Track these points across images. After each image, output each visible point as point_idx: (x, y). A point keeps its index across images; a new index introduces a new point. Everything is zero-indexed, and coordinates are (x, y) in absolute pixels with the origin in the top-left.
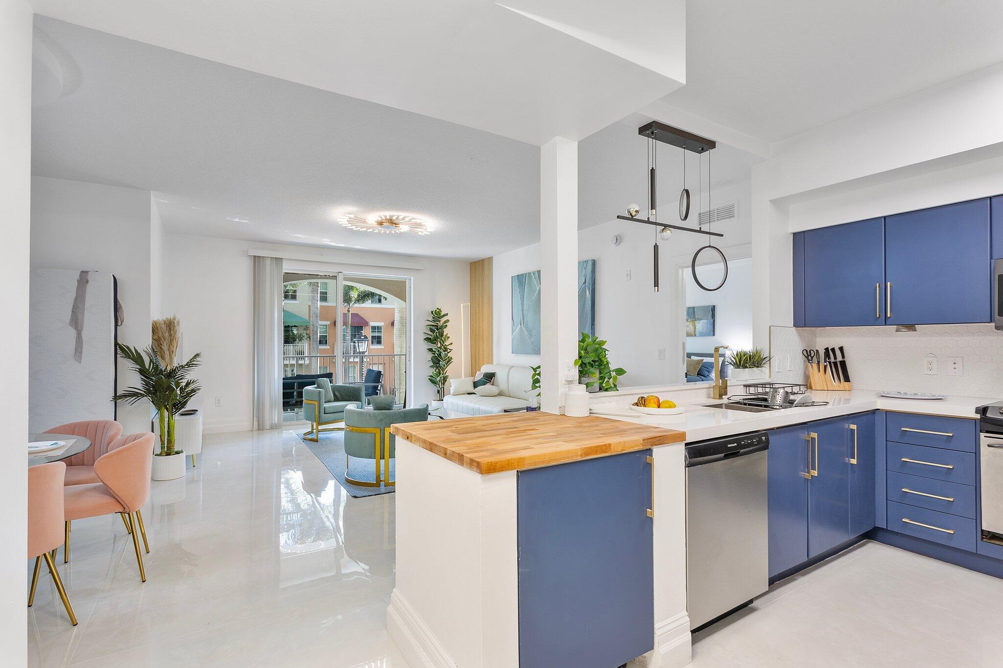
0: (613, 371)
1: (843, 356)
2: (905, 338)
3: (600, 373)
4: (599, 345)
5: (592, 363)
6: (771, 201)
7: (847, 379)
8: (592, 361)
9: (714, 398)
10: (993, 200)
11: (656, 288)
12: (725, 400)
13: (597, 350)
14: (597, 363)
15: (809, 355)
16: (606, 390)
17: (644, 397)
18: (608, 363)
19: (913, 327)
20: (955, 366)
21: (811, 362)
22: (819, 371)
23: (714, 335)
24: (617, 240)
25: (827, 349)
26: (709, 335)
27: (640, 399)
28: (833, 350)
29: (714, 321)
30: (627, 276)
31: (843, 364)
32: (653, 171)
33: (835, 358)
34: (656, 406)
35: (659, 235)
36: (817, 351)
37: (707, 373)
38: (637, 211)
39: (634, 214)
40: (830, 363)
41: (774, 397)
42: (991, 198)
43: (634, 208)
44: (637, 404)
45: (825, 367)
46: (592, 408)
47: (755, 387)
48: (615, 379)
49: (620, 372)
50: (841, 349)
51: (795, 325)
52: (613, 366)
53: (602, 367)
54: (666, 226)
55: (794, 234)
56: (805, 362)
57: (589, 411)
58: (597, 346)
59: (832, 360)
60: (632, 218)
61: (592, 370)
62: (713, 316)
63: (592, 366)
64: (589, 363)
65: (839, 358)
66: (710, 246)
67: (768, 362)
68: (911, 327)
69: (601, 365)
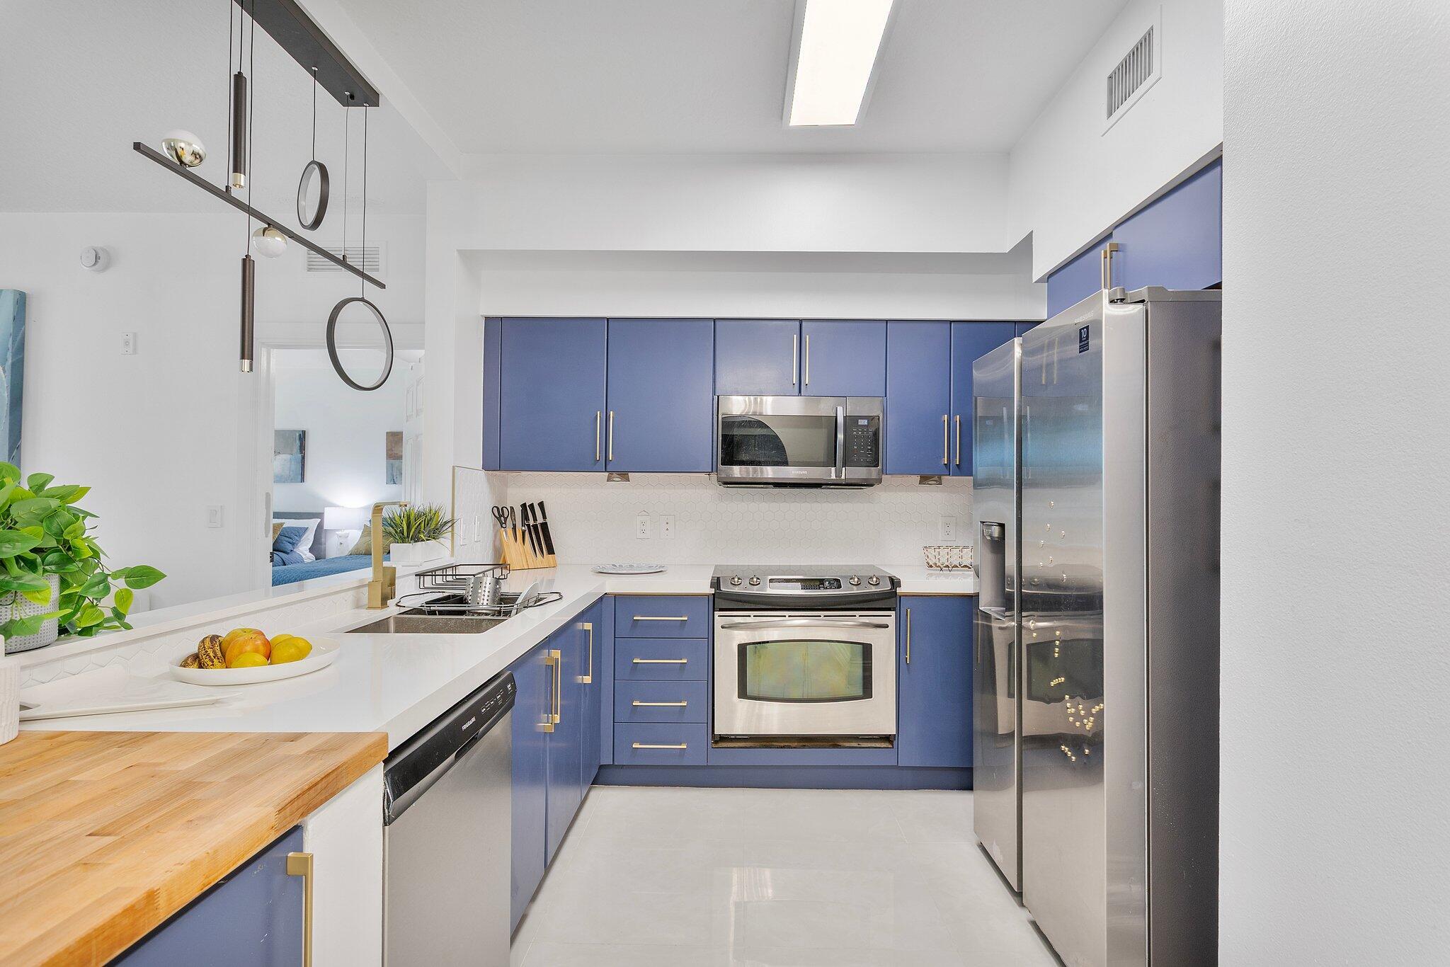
0: (116, 575)
1: (544, 517)
2: (618, 489)
3: (64, 583)
4: (62, 498)
5: (32, 556)
6: (460, 252)
7: (551, 551)
8: (35, 550)
9: (369, 608)
10: (718, 323)
11: (247, 362)
12: (392, 610)
13: (52, 515)
14: (52, 557)
15: (501, 515)
16: (86, 632)
17: (218, 637)
18: (96, 554)
19: (626, 476)
20: (667, 526)
21: (504, 525)
22: (516, 540)
23: (303, 480)
24: (97, 258)
25: (524, 506)
26: (292, 480)
27: (208, 644)
28: (532, 506)
29: (303, 458)
30: (127, 343)
31: (544, 526)
32: (239, 80)
33: (535, 519)
34: (261, 658)
35: (254, 241)
36: (512, 508)
37: (289, 547)
38: (196, 155)
39: (187, 158)
40: (528, 526)
41: (475, 593)
42: (715, 320)
43: (189, 144)
44: (197, 660)
45: (524, 533)
46: (28, 702)
47: (432, 575)
48: (123, 598)
49: (142, 576)
50: (541, 505)
51: (486, 467)
52: (112, 561)
53: (72, 567)
54: (271, 225)
55: (487, 319)
56: (494, 525)
57: (17, 714)
58: (54, 503)
59: (531, 522)
60: (179, 166)
61: (28, 577)
62: (302, 448)
63: (32, 566)
64: (19, 558)
65: (540, 520)
66: (362, 300)
67: (450, 529)
68: (624, 475)
69: (71, 560)
